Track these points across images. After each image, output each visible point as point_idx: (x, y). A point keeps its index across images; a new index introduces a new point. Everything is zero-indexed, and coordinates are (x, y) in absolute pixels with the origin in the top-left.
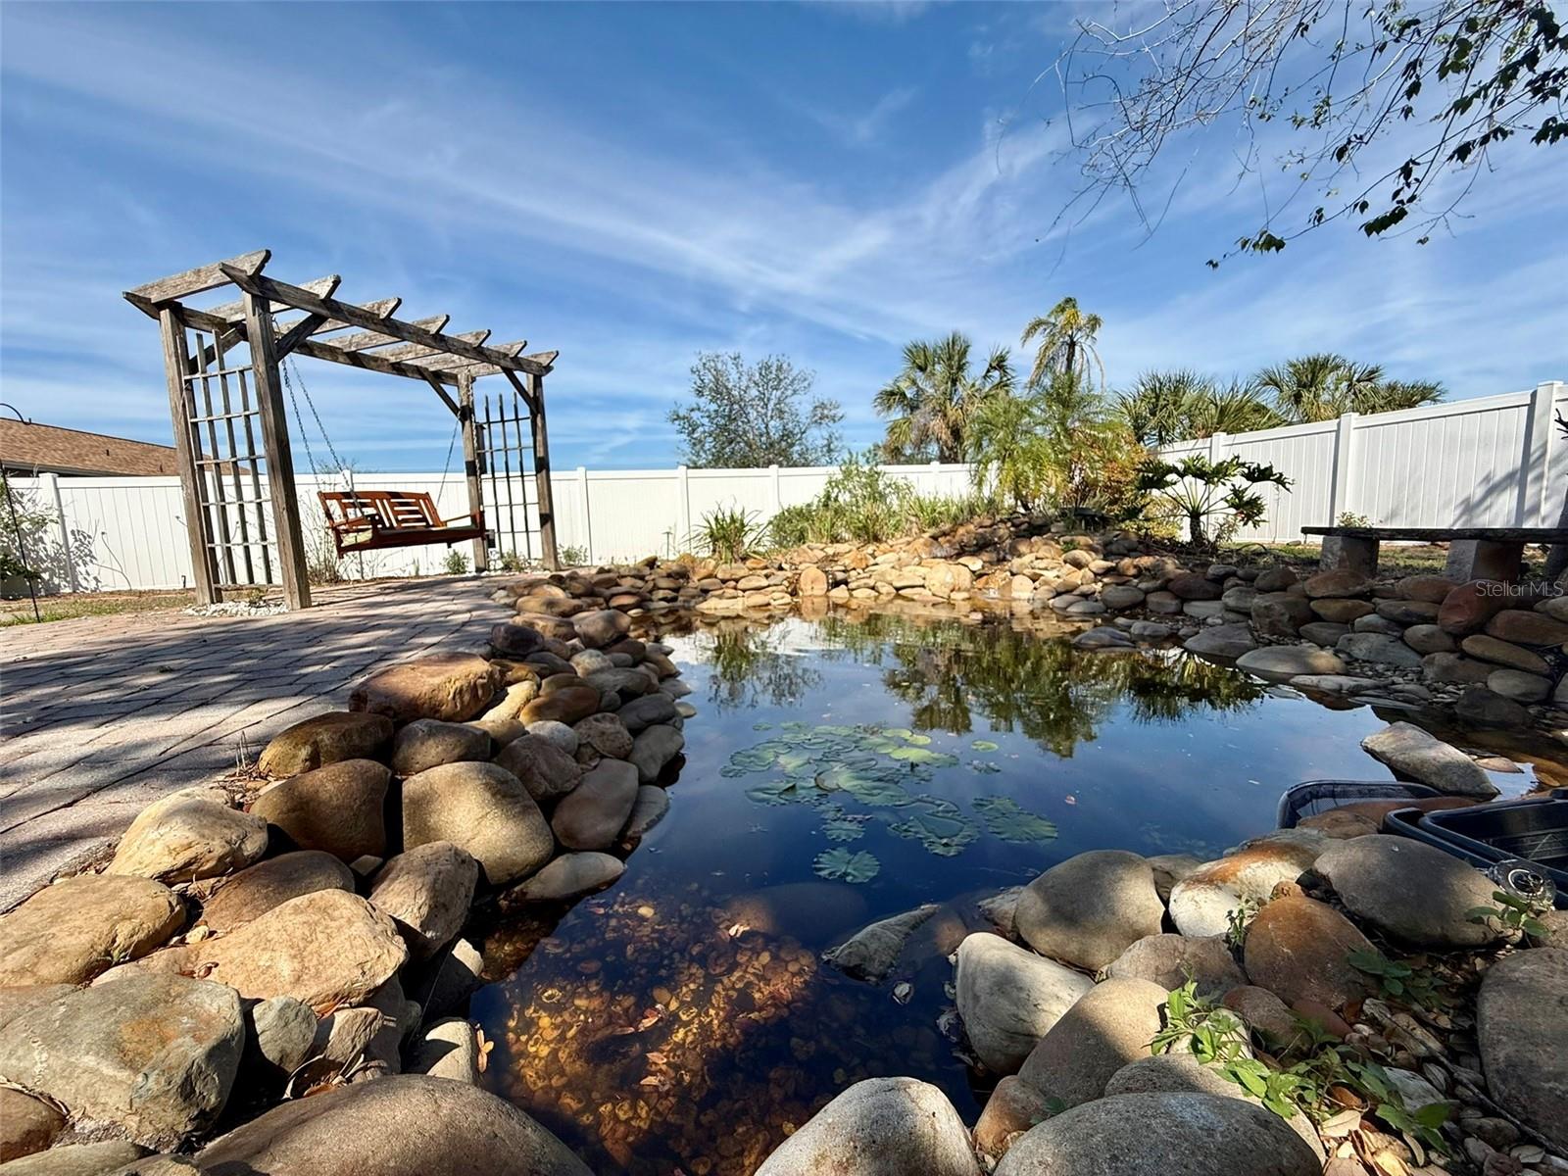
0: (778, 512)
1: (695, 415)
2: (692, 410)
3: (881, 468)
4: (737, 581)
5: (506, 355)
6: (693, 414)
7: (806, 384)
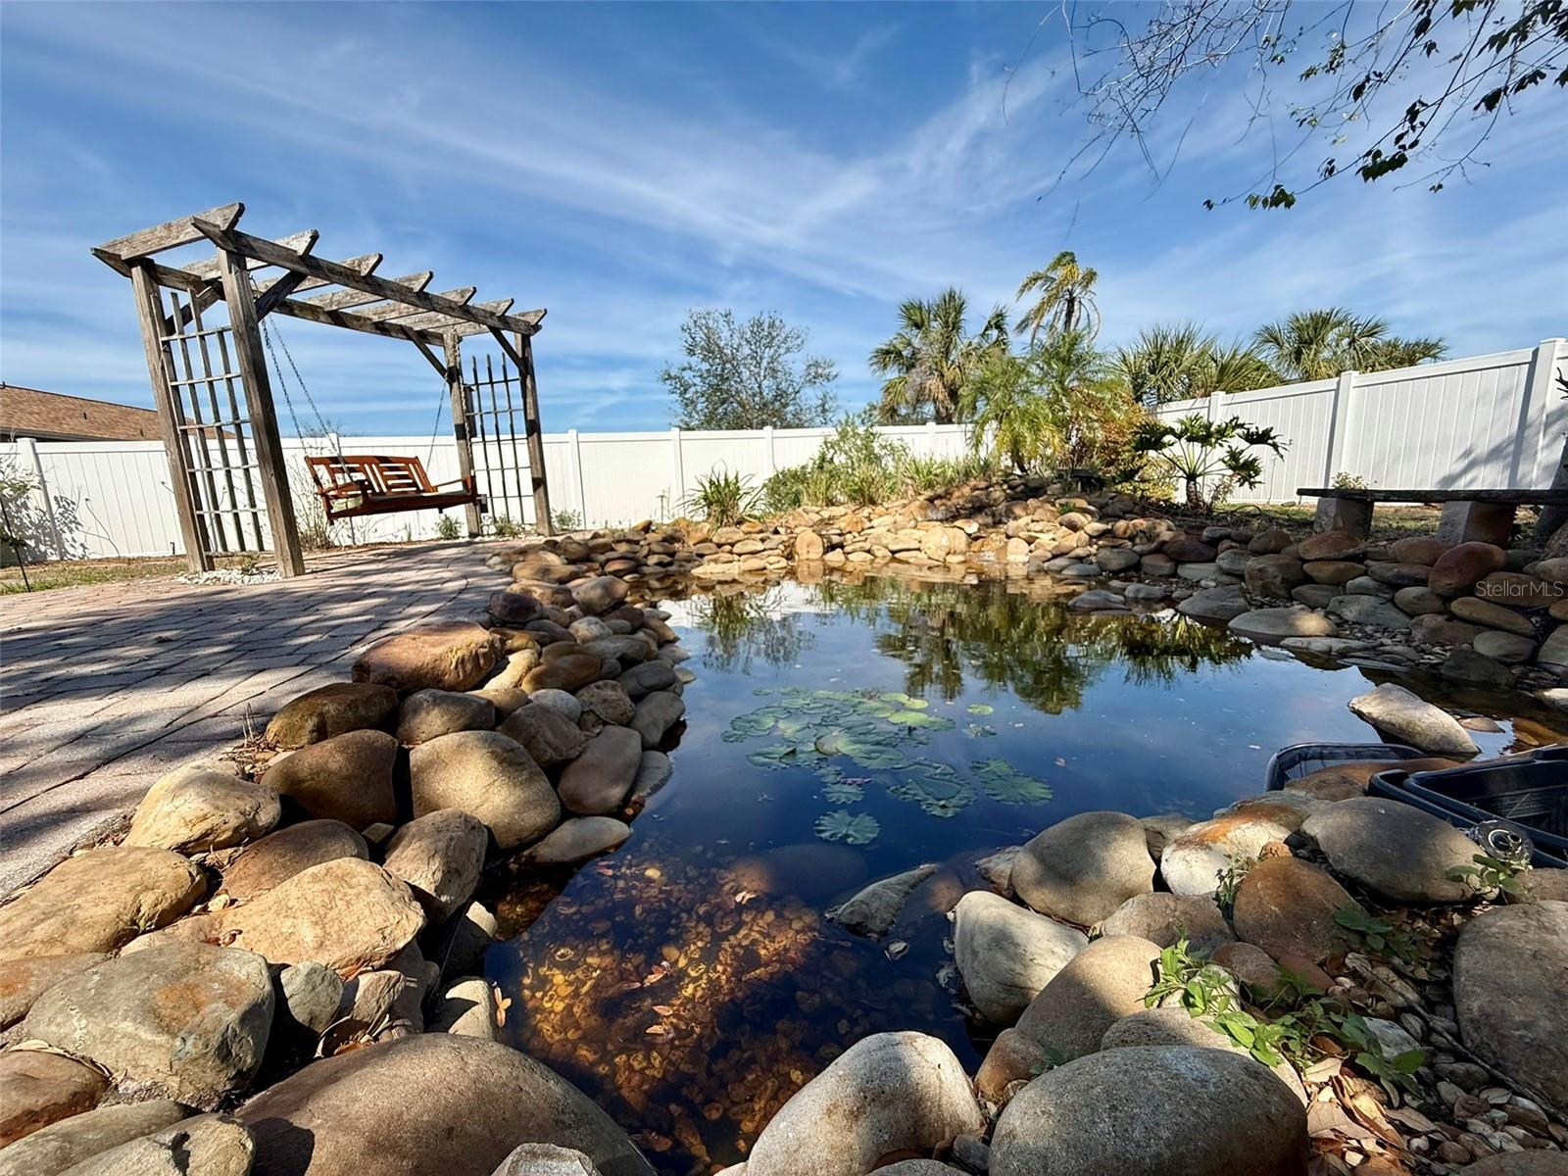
0: (772, 475)
1: (687, 375)
2: (684, 369)
3: (876, 429)
4: (732, 545)
5: (492, 314)
6: (685, 373)
7: (799, 341)
